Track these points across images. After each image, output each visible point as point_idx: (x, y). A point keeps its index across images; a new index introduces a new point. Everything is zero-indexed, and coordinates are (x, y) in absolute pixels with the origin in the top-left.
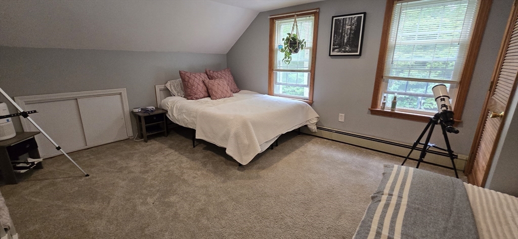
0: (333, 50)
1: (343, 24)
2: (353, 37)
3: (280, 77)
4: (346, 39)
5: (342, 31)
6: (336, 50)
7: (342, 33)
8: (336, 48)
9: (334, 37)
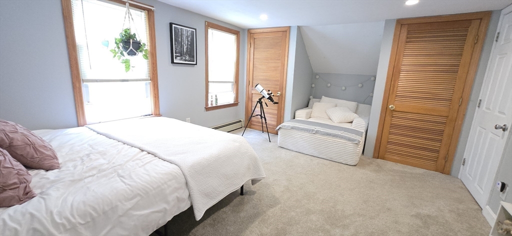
0: (176, 58)
1: (181, 34)
2: (190, 48)
3: (92, 94)
4: (185, 48)
5: (181, 39)
6: (178, 58)
7: (181, 42)
8: (178, 56)
9: (175, 44)
